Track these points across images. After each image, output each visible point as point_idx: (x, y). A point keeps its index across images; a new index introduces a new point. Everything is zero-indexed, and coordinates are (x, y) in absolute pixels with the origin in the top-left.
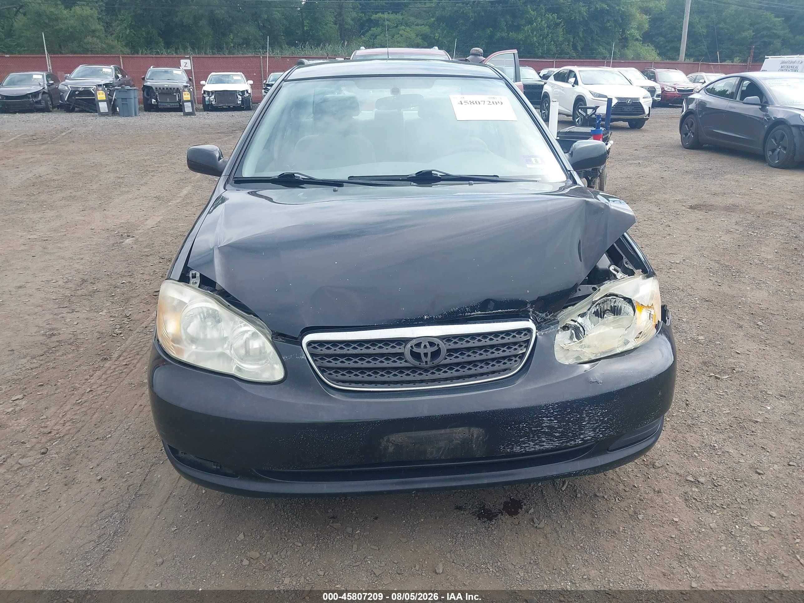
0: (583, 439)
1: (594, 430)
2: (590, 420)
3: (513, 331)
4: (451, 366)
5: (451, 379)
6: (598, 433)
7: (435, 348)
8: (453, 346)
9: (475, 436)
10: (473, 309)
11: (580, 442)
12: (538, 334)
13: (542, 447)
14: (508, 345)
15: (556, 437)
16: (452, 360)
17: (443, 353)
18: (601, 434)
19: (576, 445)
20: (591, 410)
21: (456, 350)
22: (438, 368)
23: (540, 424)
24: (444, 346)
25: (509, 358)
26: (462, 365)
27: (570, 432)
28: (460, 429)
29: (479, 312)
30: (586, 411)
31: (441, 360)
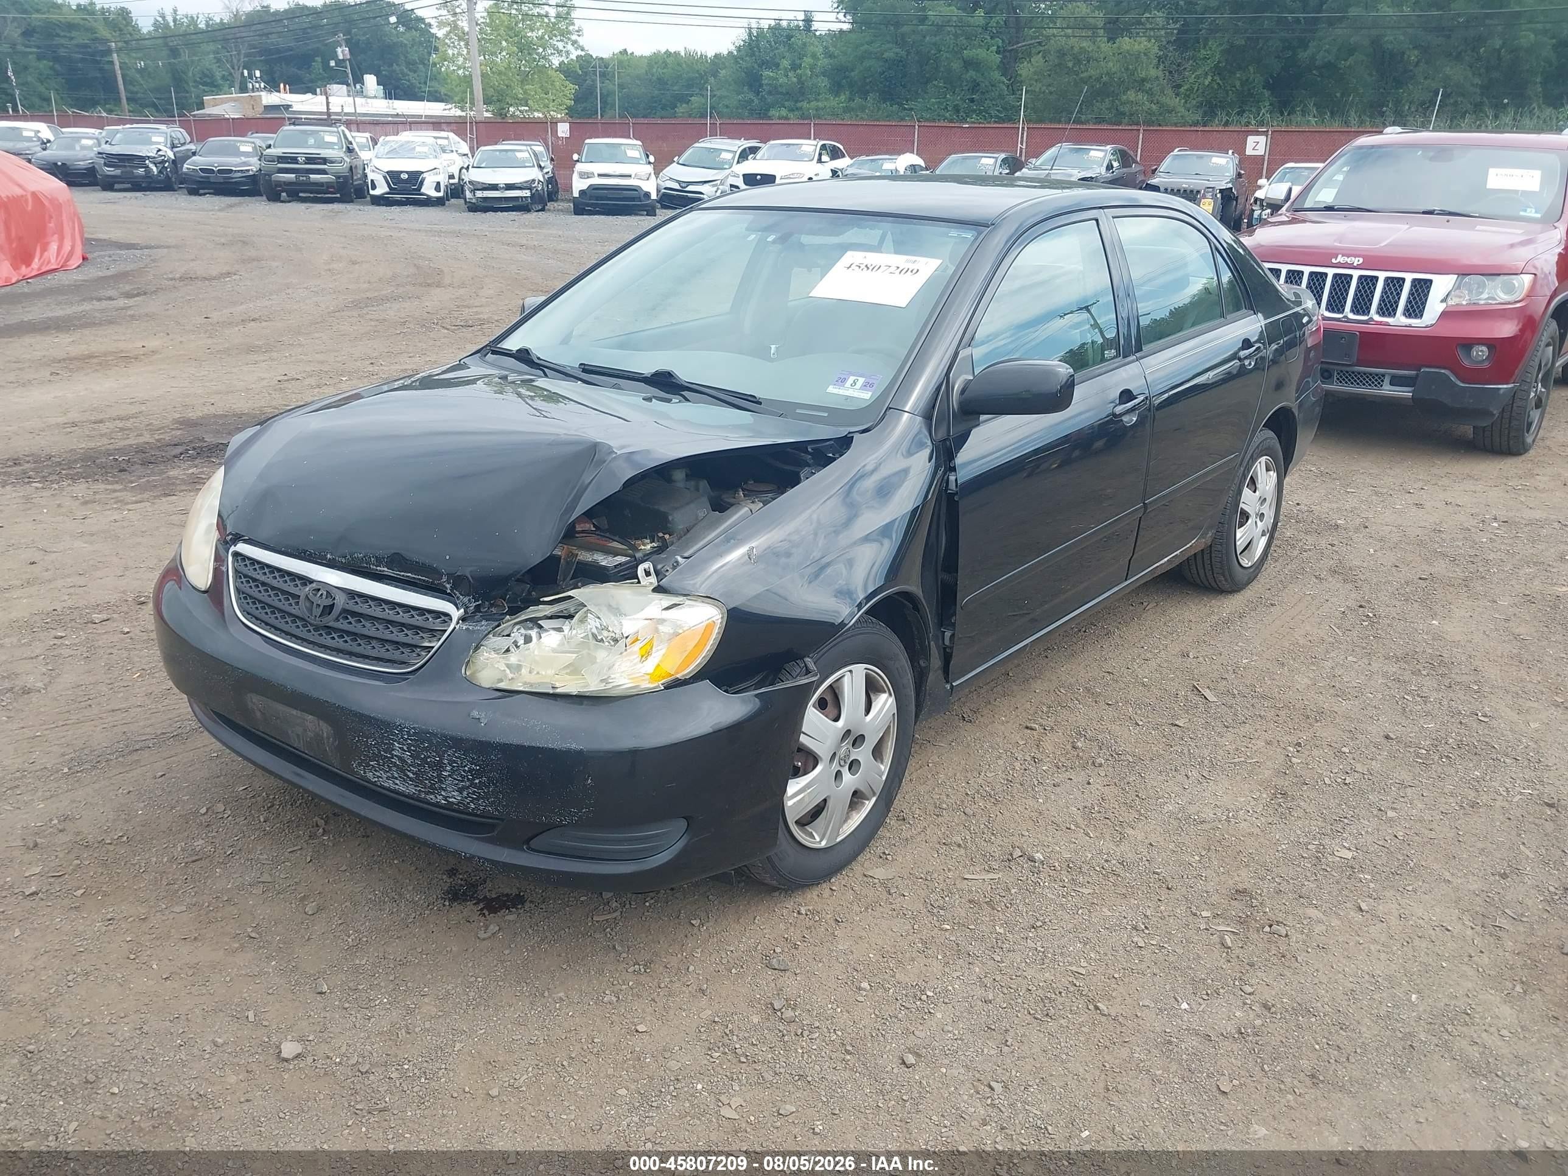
0: (445, 798)
1: (460, 790)
2: (453, 771)
3: (430, 611)
4: (343, 633)
5: (338, 651)
6: (466, 798)
7: (329, 602)
8: (351, 606)
9: (325, 734)
10: (379, 561)
11: (443, 802)
12: (457, 627)
13: (397, 787)
14: (417, 629)
15: (411, 779)
16: (342, 625)
17: (336, 611)
18: (471, 802)
19: (437, 805)
20: (456, 757)
21: (354, 614)
22: (329, 629)
23: (390, 750)
24: (341, 601)
25: (413, 647)
26: (355, 636)
27: (426, 779)
28: (310, 717)
29: (386, 569)
30: (449, 755)
31: (329, 620)
